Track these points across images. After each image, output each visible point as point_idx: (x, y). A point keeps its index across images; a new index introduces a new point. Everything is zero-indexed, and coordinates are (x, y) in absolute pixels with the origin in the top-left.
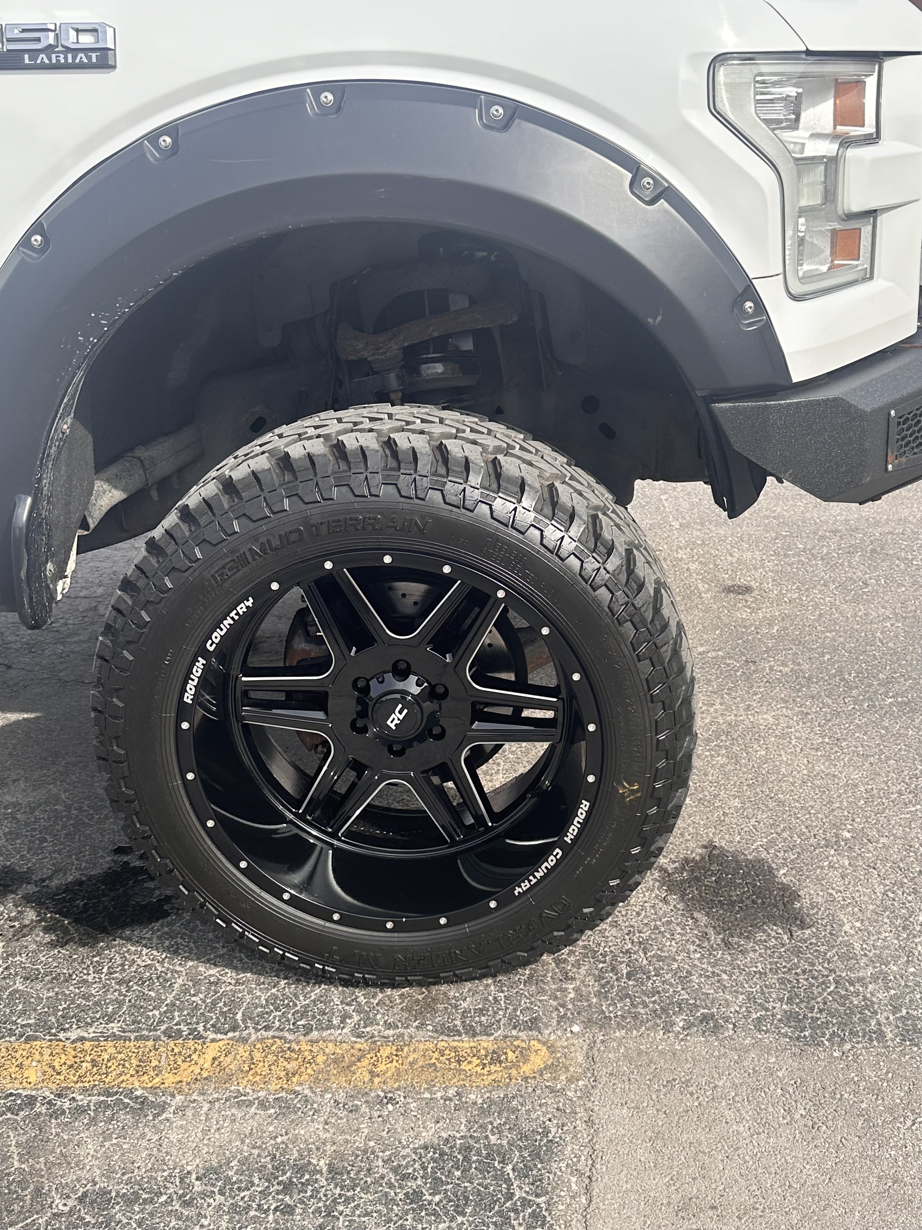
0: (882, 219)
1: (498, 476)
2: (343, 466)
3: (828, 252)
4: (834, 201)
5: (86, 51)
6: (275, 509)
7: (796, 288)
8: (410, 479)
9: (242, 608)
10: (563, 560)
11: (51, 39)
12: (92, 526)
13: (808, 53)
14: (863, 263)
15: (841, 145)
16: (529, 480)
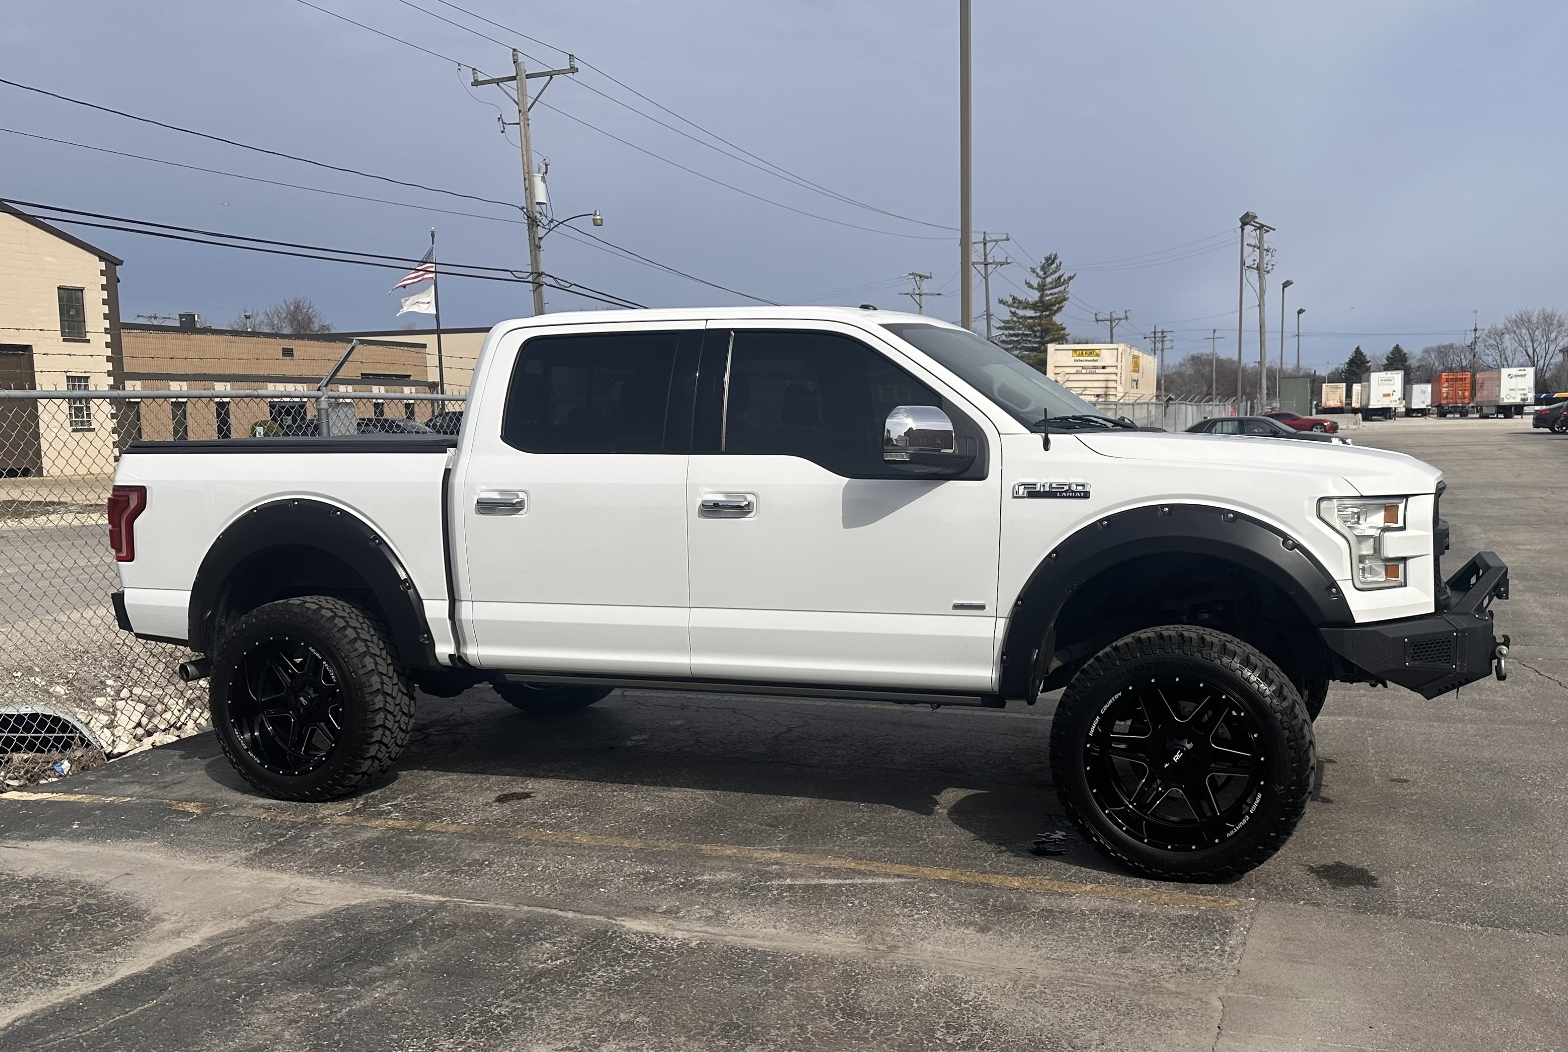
0: (1409, 562)
1: (1225, 649)
2: (1162, 641)
3: (1384, 574)
4: (1380, 553)
5: (1080, 492)
6: (1134, 656)
7: (1359, 585)
8: (1188, 648)
9: (1116, 696)
10: (1251, 684)
11: (1066, 488)
12: (1050, 672)
13: (1362, 497)
14: (1401, 578)
15: (1382, 531)
16: (1238, 652)
